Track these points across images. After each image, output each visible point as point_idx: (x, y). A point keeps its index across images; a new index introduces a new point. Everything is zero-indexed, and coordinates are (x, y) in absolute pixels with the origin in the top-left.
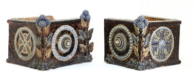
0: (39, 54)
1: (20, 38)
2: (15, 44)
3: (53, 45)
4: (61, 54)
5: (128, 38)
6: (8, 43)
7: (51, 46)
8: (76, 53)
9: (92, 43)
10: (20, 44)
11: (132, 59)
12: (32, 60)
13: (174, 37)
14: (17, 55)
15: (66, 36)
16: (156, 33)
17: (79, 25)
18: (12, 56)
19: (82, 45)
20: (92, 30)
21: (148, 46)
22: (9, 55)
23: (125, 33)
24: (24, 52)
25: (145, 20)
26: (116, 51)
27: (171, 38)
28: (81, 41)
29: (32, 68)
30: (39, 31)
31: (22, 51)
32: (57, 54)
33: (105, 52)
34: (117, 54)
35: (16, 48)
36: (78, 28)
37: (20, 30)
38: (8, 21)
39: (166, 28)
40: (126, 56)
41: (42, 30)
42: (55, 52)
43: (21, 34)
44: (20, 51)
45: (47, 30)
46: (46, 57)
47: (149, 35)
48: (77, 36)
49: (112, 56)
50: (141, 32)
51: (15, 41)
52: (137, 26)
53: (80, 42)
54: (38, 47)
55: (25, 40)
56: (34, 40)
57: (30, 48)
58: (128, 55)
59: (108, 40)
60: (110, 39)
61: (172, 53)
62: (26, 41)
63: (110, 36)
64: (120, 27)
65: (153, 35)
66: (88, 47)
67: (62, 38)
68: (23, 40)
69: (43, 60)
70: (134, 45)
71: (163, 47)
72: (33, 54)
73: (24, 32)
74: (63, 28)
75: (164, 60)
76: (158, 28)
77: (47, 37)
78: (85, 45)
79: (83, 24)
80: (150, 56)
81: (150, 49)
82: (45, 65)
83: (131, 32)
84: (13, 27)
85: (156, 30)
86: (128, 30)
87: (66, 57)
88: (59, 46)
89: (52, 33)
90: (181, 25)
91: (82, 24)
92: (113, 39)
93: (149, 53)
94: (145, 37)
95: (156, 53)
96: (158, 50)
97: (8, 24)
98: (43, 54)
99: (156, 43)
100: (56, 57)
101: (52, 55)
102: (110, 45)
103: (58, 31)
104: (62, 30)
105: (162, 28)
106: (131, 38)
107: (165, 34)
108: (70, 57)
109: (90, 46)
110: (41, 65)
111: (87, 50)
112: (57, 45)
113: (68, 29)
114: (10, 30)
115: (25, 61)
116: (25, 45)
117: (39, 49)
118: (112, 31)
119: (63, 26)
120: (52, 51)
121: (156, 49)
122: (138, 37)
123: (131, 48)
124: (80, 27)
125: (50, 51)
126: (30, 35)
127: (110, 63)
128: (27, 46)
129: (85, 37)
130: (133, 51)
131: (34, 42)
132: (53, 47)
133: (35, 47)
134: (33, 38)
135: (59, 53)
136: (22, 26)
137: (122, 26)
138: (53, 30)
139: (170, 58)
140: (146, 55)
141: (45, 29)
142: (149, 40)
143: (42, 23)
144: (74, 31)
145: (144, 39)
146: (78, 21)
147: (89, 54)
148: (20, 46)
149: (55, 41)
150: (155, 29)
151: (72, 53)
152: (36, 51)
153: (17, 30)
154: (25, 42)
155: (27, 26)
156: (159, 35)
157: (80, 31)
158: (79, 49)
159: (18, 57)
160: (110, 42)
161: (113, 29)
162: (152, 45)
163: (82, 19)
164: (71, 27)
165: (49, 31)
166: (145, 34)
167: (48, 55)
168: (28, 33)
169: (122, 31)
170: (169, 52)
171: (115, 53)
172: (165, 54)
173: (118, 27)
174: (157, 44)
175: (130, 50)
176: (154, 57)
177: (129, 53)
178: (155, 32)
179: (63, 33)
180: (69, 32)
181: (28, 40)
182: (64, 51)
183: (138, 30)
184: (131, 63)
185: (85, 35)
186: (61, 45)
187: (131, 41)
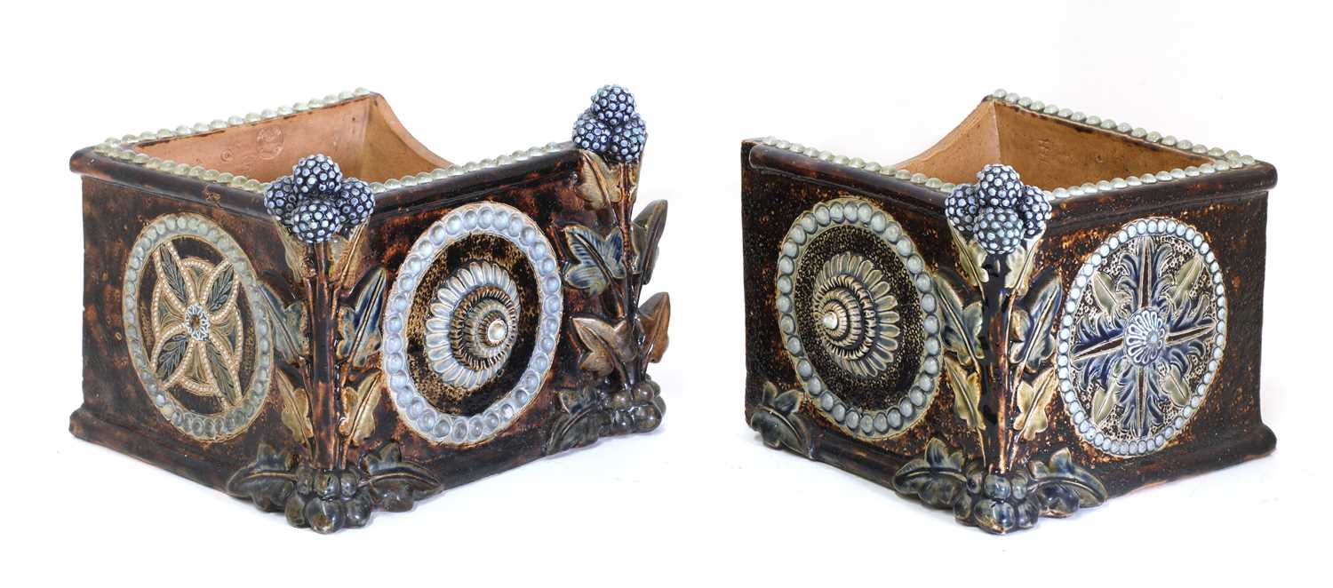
0: (297, 413)
1: (162, 287)
2: (130, 317)
3: (394, 347)
4: (446, 402)
5: (906, 296)
6: (78, 307)
7: (376, 359)
8: (554, 382)
9: (662, 303)
10: (165, 323)
11: (936, 444)
12: (245, 445)
13: (1227, 281)
14: (142, 395)
15: (479, 275)
16: (1102, 268)
17: (565, 193)
18: (107, 397)
19: (587, 325)
20: (657, 216)
21: (1048, 364)
22: (88, 386)
23: (889, 262)
24: (190, 385)
25: (1023, 199)
26: (824, 367)
27: (1206, 289)
28: (585, 295)
29: (247, 500)
30: (296, 262)
31: (178, 376)
32: (423, 406)
33: (751, 365)
34: (831, 388)
35: (135, 351)
36: (558, 209)
37: (159, 232)
38: (79, 161)
39: (1169, 225)
40: (895, 418)
41: (312, 260)
42: (408, 397)
43: (165, 256)
44: (166, 369)
45: (346, 256)
46: (342, 437)
47: (1054, 286)
48: (552, 266)
49: (800, 398)
50: (998, 277)
51: (130, 301)
52: (968, 235)
53: (576, 300)
54: (289, 369)
55: (197, 305)
56: (257, 313)
57: (232, 363)
58: (907, 409)
59: (773, 289)
60: (783, 285)
61: (1214, 386)
62: (203, 311)
63: (785, 265)
64: (850, 212)
65: (1081, 281)
66: (632, 334)
67: (450, 296)
68: (184, 299)
69: (324, 456)
70: (953, 356)
71: (1149, 357)
72: (257, 410)
73: (189, 247)
74: (455, 225)
75: (1157, 442)
76: (1115, 229)
77: (351, 301)
78: (611, 318)
79: (597, 185)
80: (1060, 428)
81: (1064, 375)
82: (338, 494)
83: (929, 263)
84: (111, 204)
85: (1104, 250)
86: (905, 246)
87: (482, 418)
88: (430, 351)
89: (381, 274)
90: (1275, 197)
91: (590, 186)
92: (804, 289)
93: (1058, 402)
94: (1025, 303)
95: (1105, 400)
96: (1114, 381)
97: (76, 180)
98: (324, 421)
99: (1105, 336)
100: (413, 425)
101: (386, 414)
102: (787, 324)
103: (425, 252)
104: (454, 239)
105: (1139, 231)
106: (928, 303)
107: (1162, 266)
108: (508, 411)
109: (649, 327)
110: (312, 495)
111: (625, 353)
112: (416, 347)
113: (492, 231)
114: (88, 220)
115: (196, 445)
116: (196, 339)
117: (296, 381)
118: (796, 233)
119: (459, 211)
120: (385, 394)
121: (1104, 376)
122: (978, 306)
123: (931, 366)
124: (578, 203)
125: (375, 393)
126: (229, 274)
127: (785, 447)
128: (209, 344)
129: (614, 267)
130: (945, 392)
131: (261, 328)
132: (394, 361)
133: (265, 363)
134: (253, 298)
135: (430, 395)
136: (174, 210)
137: (864, 213)
138: (390, 252)
139: (1200, 423)
140: (1033, 422)
141: (337, 252)
142: (1057, 323)
143: (316, 219)
144: (536, 233)
145: (1018, 322)
146: (560, 167)
147: (642, 378)
148: (162, 336)
149: (404, 319)
150: (1097, 244)
151: (520, 386)
152: (275, 390)
153: (137, 230)
154: (195, 321)
155: (209, 215)
156: (1126, 276)
157: (574, 231)
158: (568, 348)
159: (153, 412)
160: (783, 303)
161: (806, 222)
162: (1078, 349)
163: (588, 154)
164: (510, 210)
165: (366, 260)
166: (1024, 286)
167: (359, 420)
168: (215, 258)
169: (863, 243)
170: (1194, 384)
171: (817, 385)
172: (1165, 402)
173: (836, 212)
174: (1107, 337)
175: (926, 383)
176: (1089, 431)
177: (918, 397)
178: (1095, 259)
179: (456, 257)
180: (497, 249)
181: (215, 303)
182: (470, 379)
183: (981, 259)
184: (934, 472)
185: (608, 254)
186: (444, 343)
187: (931, 325)
